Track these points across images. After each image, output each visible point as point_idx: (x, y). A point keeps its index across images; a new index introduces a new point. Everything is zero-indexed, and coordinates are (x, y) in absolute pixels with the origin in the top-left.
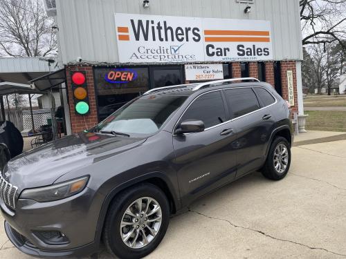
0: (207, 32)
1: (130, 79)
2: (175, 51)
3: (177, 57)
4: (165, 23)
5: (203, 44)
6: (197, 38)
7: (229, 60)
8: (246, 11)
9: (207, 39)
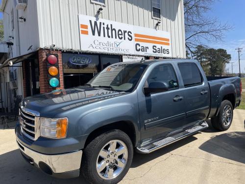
0: (136, 35)
1: (87, 63)
2: (117, 46)
3: (118, 50)
4: (111, 25)
5: (133, 42)
6: (130, 38)
7: (148, 55)
8: (157, 25)
9: (136, 40)
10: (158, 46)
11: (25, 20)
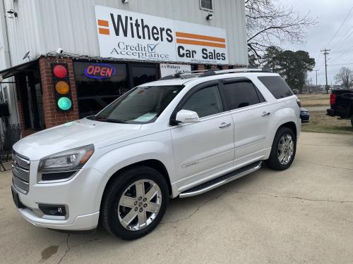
0: (178, 34)
1: (110, 75)
2: (152, 50)
3: (153, 55)
4: (142, 20)
5: (175, 45)
6: (170, 39)
7: (196, 62)
8: (208, 18)
9: (178, 41)
10: (210, 49)
11: (16, 15)
